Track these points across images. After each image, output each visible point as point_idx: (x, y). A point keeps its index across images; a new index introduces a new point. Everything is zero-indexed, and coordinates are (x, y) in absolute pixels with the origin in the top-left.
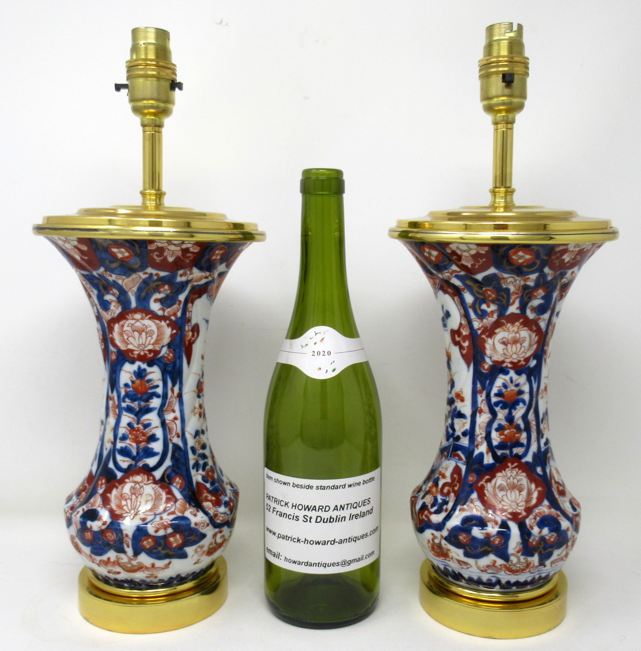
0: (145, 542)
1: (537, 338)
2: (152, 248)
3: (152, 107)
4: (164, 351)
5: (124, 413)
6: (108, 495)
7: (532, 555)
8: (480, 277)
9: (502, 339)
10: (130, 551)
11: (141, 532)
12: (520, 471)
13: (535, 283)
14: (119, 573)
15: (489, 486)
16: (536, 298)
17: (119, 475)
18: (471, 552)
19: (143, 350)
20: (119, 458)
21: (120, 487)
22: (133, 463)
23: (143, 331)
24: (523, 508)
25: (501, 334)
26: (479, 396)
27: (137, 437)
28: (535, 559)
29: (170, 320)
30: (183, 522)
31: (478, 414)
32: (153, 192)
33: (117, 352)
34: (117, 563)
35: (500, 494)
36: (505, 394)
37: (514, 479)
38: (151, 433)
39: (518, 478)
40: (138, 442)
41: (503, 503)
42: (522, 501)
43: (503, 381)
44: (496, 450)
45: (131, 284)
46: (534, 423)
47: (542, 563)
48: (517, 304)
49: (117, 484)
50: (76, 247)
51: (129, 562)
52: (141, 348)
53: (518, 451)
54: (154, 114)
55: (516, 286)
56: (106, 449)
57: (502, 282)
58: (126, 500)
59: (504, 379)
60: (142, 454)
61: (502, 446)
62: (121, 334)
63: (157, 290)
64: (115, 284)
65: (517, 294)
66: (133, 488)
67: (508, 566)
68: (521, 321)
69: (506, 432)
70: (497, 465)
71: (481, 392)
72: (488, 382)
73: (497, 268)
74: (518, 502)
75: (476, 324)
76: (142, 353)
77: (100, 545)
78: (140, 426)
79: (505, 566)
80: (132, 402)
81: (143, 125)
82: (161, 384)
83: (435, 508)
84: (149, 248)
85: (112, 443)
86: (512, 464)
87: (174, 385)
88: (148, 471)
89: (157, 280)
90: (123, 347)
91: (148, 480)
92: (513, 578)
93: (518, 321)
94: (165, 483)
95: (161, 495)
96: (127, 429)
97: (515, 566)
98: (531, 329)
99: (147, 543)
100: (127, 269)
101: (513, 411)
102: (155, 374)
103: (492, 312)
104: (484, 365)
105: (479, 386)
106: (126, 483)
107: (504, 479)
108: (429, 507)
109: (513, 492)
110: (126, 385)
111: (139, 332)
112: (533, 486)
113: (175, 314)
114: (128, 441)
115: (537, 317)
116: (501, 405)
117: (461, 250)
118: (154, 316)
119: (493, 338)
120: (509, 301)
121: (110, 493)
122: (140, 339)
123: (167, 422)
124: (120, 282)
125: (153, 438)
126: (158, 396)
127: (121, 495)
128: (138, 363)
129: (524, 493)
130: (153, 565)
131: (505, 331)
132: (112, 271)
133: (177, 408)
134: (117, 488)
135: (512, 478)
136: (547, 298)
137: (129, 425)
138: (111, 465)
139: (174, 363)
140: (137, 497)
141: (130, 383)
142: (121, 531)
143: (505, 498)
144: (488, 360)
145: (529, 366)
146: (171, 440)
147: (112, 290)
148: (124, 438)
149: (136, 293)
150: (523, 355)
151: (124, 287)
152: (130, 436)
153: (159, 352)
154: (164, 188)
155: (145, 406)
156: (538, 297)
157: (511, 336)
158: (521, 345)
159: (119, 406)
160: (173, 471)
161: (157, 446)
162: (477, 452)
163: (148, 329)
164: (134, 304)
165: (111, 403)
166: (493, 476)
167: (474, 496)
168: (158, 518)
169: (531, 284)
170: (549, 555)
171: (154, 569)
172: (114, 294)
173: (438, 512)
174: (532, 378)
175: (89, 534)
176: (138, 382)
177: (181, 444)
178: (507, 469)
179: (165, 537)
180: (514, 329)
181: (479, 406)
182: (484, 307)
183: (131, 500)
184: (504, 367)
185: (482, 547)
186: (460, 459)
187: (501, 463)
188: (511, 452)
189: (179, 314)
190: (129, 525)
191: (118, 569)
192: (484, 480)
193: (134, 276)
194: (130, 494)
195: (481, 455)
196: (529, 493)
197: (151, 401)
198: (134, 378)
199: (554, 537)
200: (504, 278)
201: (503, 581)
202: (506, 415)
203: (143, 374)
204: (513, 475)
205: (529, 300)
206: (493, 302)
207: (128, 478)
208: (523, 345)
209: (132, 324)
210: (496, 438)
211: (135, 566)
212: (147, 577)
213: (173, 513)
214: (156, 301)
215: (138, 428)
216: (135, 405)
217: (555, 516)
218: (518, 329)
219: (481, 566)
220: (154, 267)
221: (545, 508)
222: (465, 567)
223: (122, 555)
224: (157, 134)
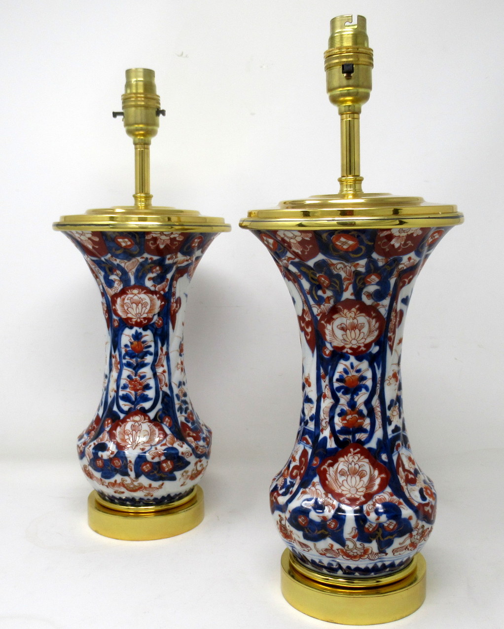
0: (144, 467)
1: (377, 325)
2: (149, 238)
3: (141, 129)
4: (156, 318)
5: (125, 368)
6: (114, 431)
7: (370, 542)
8: (311, 263)
9: (341, 325)
10: (132, 474)
11: (141, 459)
12: (362, 457)
13: (366, 269)
14: (123, 493)
15: (331, 470)
16: (370, 284)
17: (122, 416)
18: (309, 534)
19: (140, 318)
20: (121, 403)
21: (123, 425)
22: (133, 406)
23: (140, 303)
24: (363, 494)
25: (339, 320)
26: (322, 381)
27: (135, 386)
28: (374, 546)
29: (160, 294)
30: (173, 452)
31: (322, 399)
32: (143, 195)
33: (119, 320)
34: (122, 484)
35: (341, 479)
36: (347, 379)
37: (355, 464)
38: (146, 383)
39: (360, 463)
40: (136, 390)
41: (343, 488)
42: (362, 487)
43: (344, 367)
44: (338, 435)
45: (131, 266)
46: (379, 409)
47: (382, 550)
48: (350, 290)
49: (120, 423)
50: (89, 239)
51: (132, 483)
52: (138, 316)
53: (362, 436)
54: (143, 135)
55: (346, 272)
56: (111, 397)
57: (332, 268)
58: (128, 435)
59: (345, 365)
60: (139, 399)
61: (344, 431)
62: (122, 306)
63: (151, 270)
64: (119, 267)
65: (348, 279)
66: (133, 426)
67: (345, 550)
68: (357, 306)
69: (348, 417)
70: (340, 449)
71: (324, 378)
72: (330, 367)
73: (324, 254)
74: (358, 488)
75: (316, 310)
76: (139, 320)
77: (109, 470)
78: (137, 377)
79: (342, 551)
80: (130, 359)
81: (135, 144)
82: (153, 344)
83: (284, 490)
84: (146, 238)
85: (115, 391)
86: (354, 450)
87: (163, 345)
88: (144, 412)
89: (151, 263)
90: (124, 316)
91: (145, 419)
92: (353, 564)
93: (354, 307)
94: (157, 422)
95: (155, 431)
96: (127, 380)
97: (351, 551)
98: (369, 315)
99: (146, 468)
100: (128, 255)
101: (355, 396)
102: (148, 336)
103: (329, 298)
104: (325, 350)
105: (322, 371)
106: (127, 422)
107: (345, 464)
108: (279, 489)
109: (353, 478)
110: (126, 346)
111: (136, 304)
112: (376, 473)
113: (163, 290)
114: (128, 390)
115: (376, 303)
116: (342, 390)
117: (288, 237)
118: (148, 291)
119: (332, 323)
120: (343, 287)
121: (116, 430)
122: (137, 309)
123: (158, 374)
124: (123, 265)
125: (147, 387)
126: (151, 354)
127: (124, 432)
128: (135, 328)
129: (366, 479)
130: (150, 485)
131: (343, 317)
132: (117, 256)
133: (165, 363)
134: (121, 426)
135: (353, 464)
136: (383, 283)
137: (129, 377)
138: (115, 409)
139: (163, 328)
140: (137, 433)
141: (129, 344)
142: (126, 458)
143: (345, 483)
144: (328, 345)
145: (371, 352)
146: (161, 389)
147: (115, 271)
148: (125, 387)
149: (134, 274)
150: (363, 341)
151: (126, 269)
152: (130, 386)
153: (152, 319)
154: (152, 191)
155: (141, 362)
156: (373, 283)
157: (348, 322)
158: (360, 331)
159: (120, 363)
160: (163, 412)
161: (151, 393)
162: (321, 436)
163: (143, 302)
164: (133, 282)
165: (113, 360)
166: (335, 461)
167: (316, 479)
168: (153, 448)
169: (362, 270)
170: (390, 543)
171: (151, 489)
172: (117, 275)
173: (284, 494)
174: (375, 364)
175: (100, 462)
176: (136, 343)
177: (168, 392)
178: (349, 455)
179: (159, 463)
180: (350, 314)
181: (324, 391)
182: (320, 293)
183: (132, 435)
184: (345, 353)
185: (319, 530)
186: (308, 443)
187: (343, 448)
188: (354, 437)
189: (167, 289)
190: (131, 454)
191: (123, 489)
192: (326, 464)
193: (134, 260)
194: (131, 430)
195: (325, 439)
196: (372, 479)
197: (145, 358)
198: (133, 340)
199: (393, 525)
200: (333, 265)
201: (344, 566)
202: (348, 400)
203: (140, 337)
204: (355, 461)
205: (363, 286)
206: (327, 288)
207: (129, 418)
208: (361, 331)
209: (131, 298)
210: (338, 423)
211: (137, 486)
212: (145, 495)
213: (165, 444)
214: (150, 279)
215: (136, 379)
216: (133, 361)
217: (397, 504)
218: (355, 315)
219: (320, 549)
220: (149, 253)
221: (387, 495)
222: (306, 549)
223: (126, 478)
224: (146, 150)
